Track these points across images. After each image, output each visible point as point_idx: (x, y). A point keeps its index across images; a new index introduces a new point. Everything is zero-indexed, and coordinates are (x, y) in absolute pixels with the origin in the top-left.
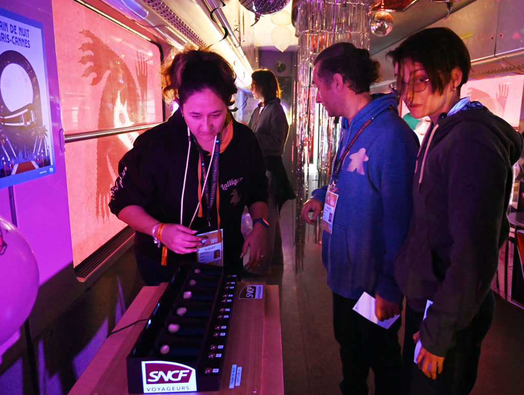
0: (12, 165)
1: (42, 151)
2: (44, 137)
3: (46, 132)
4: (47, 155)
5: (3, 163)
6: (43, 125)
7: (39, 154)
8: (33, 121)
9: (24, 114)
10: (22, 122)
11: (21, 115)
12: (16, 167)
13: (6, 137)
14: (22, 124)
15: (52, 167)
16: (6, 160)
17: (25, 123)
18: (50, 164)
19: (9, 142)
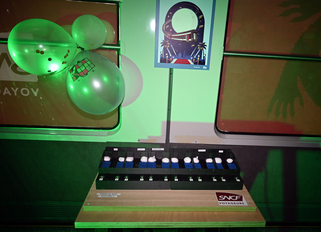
0: (172, 59)
1: (199, 56)
2: (203, 49)
3: (205, 47)
4: (202, 59)
5: (166, 56)
6: (203, 42)
7: (195, 57)
8: (194, 39)
9: (187, 35)
10: (185, 38)
11: (185, 35)
12: (175, 60)
13: (171, 44)
14: (185, 40)
15: (206, 66)
16: (169, 55)
17: (188, 40)
18: (205, 64)
19: (172, 47)
